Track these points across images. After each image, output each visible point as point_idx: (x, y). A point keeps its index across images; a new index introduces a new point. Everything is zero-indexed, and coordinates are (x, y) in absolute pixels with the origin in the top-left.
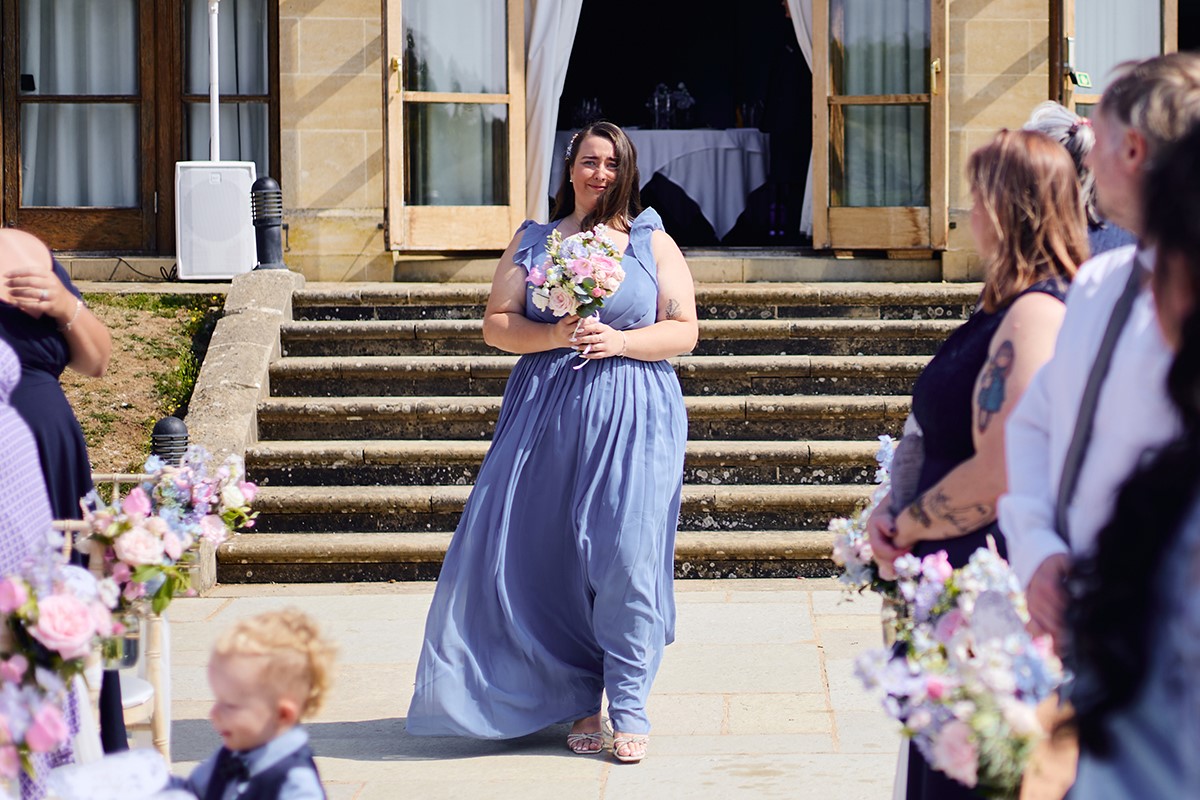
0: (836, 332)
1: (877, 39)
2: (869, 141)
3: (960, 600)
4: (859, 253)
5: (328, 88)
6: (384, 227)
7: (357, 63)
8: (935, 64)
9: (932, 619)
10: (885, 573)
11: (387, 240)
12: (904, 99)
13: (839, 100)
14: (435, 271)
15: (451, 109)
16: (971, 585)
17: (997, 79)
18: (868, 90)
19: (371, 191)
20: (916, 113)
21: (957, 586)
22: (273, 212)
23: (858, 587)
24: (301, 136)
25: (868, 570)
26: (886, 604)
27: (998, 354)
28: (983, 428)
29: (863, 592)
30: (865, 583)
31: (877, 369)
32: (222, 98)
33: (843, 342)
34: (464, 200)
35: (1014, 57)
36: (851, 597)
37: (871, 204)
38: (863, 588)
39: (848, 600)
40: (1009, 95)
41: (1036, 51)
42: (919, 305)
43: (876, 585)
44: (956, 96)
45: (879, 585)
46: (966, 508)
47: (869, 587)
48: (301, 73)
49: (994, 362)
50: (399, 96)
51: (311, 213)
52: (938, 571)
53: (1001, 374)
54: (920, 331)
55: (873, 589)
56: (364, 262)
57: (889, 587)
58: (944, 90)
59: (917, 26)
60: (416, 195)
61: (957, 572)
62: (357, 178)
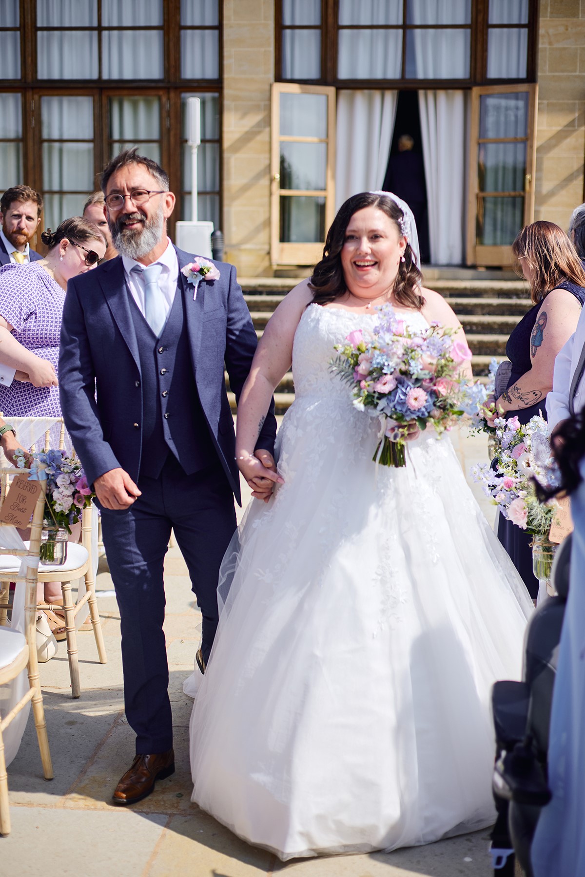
0: (476, 305)
1: (501, 165)
2: (495, 213)
3: (524, 439)
4: (490, 268)
5: (245, 188)
6: (269, 253)
7: (258, 177)
8: (528, 177)
9: (510, 447)
10: (490, 424)
11: (270, 260)
12: (512, 193)
13: (482, 195)
14: (292, 274)
15: (303, 199)
16: (530, 432)
17: (558, 185)
18: (496, 189)
19: (263, 236)
20: (518, 200)
21: (523, 432)
22: (219, 246)
23: (477, 430)
24: (233, 210)
25: (482, 422)
26: (490, 438)
27: (539, 319)
28: (534, 355)
29: (480, 432)
30: (481, 428)
31: (495, 323)
32: (199, 193)
33: (479, 310)
34: (306, 240)
35: (565, 174)
36: (474, 434)
37: (495, 244)
38: (480, 430)
39: (473, 436)
40: (563, 192)
41: (577, 171)
42: (517, 293)
43: (486, 428)
44: (538, 192)
45: (487, 429)
46: (528, 393)
47: (483, 430)
48: (234, 180)
49: (538, 323)
50: (277, 192)
51: (237, 247)
52: (514, 425)
53: (541, 329)
54: (517, 306)
55: (484, 431)
56: (260, 270)
57: (493, 430)
58: (532, 189)
59: (520, 158)
60: (284, 237)
61: (523, 426)
62: (257, 230)
